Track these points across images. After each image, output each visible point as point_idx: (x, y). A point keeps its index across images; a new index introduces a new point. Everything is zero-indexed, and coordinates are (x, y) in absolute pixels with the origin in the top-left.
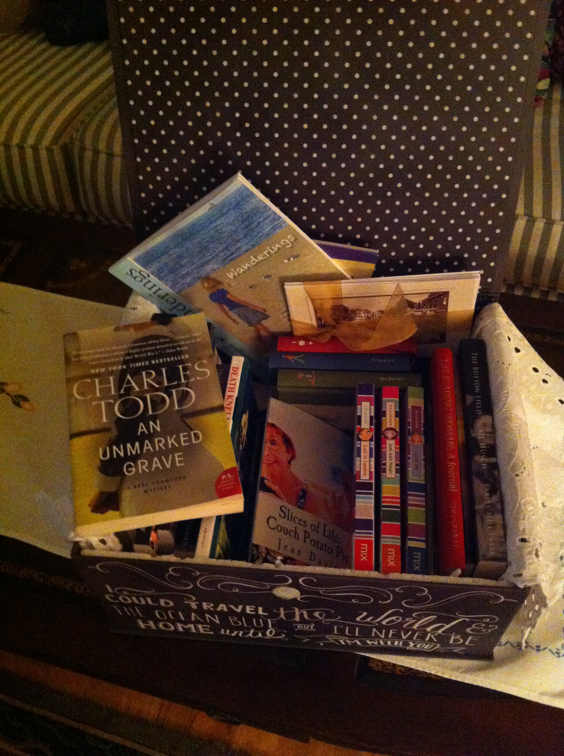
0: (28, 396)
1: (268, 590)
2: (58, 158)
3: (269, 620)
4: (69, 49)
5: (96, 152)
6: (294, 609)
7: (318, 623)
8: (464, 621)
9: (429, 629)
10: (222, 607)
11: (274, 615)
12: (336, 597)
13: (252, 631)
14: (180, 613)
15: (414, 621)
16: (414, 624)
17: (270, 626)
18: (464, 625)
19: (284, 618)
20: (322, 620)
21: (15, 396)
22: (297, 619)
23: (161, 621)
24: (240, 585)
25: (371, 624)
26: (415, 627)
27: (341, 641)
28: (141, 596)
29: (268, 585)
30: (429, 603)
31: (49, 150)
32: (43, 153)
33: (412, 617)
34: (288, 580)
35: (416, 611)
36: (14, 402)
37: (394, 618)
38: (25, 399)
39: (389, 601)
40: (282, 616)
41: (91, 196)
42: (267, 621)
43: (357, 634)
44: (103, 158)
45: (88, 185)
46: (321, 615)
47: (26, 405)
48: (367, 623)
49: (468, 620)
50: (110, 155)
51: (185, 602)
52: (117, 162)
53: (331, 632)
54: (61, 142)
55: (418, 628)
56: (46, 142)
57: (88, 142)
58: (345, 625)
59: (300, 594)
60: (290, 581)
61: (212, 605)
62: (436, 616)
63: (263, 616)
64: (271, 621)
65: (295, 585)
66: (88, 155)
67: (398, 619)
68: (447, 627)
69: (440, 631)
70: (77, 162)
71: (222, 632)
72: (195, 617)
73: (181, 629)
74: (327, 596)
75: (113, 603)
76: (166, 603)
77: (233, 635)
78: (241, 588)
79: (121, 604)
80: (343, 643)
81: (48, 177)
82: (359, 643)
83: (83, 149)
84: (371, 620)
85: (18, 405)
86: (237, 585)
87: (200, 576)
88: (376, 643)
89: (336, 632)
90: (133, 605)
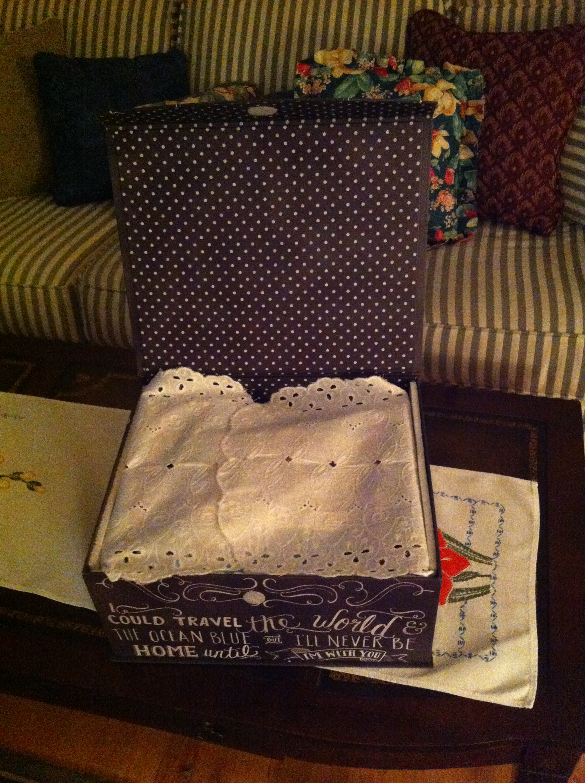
0: (41, 482)
1: (238, 597)
2: (66, 297)
3: (243, 633)
4: (73, 209)
5: (98, 290)
6: (262, 618)
7: (283, 634)
8: (398, 619)
9: (373, 632)
10: (204, 621)
11: (246, 627)
12: (294, 599)
13: (230, 649)
14: (170, 632)
15: (360, 622)
16: (359, 627)
17: (245, 642)
18: (400, 624)
19: (255, 630)
20: (286, 629)
21: (30, 482)
22: (266, 629)
23: (155, 644)
24: (218, 593)
25: (326, 629)
26: (361, 630)
27: (305, 655)
28: (138, 615)
29: (239, 590)
30: (367, 600)
31: (58, 289)
32: (53, 293)
33: (357, 618)
34: (254, 584)
35: (360, 609)
36: (28, 487)
37: (342, 621)
38: (38, 484)
39: (336, 600)
40: (254, 627)
41: (93, 326)
42: (241, 634)
43: (316, 645)
44: (104, 293)
45: (91, 316)
46: (284, 622)
47: (39, 488)
48: (322, 629)
49: (401, 617)
50: (111, 292)
51: (174, 618)
52: (117, 297)
53: (295, 645)
54: (67, 284)
55: (364, 631)
56: (55, 283)
57: (92, 282)
58: (306, 633)
59: (264, 598)
60: (256, 585)
61: (196, 619)
62: (375, 616)
63: (239, 628)
64: (245, 634)
65: (260, 589)
66: (92, 291)
67: (346, 621)
68: (387, 627)
69: (382, 634)
70: (82, 298)
71: (206, 654)
72: (183, 637)
73: (171, 654)
74: (287, 599)
75: (114, 626)
76: (159, 621)
77: (215, 656)
78: (220, 596)
79: (121, 626)
80: (307, 658)
81: (56, 312)
82: (320, 657)
83: (87, 287)
84: (326, 625)
85: (32, 489)
86: (215, 593)
87: (186, 585)
88: (333, 655)
89: (299, 644)
90: (132, 625)
